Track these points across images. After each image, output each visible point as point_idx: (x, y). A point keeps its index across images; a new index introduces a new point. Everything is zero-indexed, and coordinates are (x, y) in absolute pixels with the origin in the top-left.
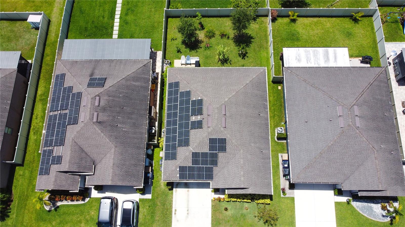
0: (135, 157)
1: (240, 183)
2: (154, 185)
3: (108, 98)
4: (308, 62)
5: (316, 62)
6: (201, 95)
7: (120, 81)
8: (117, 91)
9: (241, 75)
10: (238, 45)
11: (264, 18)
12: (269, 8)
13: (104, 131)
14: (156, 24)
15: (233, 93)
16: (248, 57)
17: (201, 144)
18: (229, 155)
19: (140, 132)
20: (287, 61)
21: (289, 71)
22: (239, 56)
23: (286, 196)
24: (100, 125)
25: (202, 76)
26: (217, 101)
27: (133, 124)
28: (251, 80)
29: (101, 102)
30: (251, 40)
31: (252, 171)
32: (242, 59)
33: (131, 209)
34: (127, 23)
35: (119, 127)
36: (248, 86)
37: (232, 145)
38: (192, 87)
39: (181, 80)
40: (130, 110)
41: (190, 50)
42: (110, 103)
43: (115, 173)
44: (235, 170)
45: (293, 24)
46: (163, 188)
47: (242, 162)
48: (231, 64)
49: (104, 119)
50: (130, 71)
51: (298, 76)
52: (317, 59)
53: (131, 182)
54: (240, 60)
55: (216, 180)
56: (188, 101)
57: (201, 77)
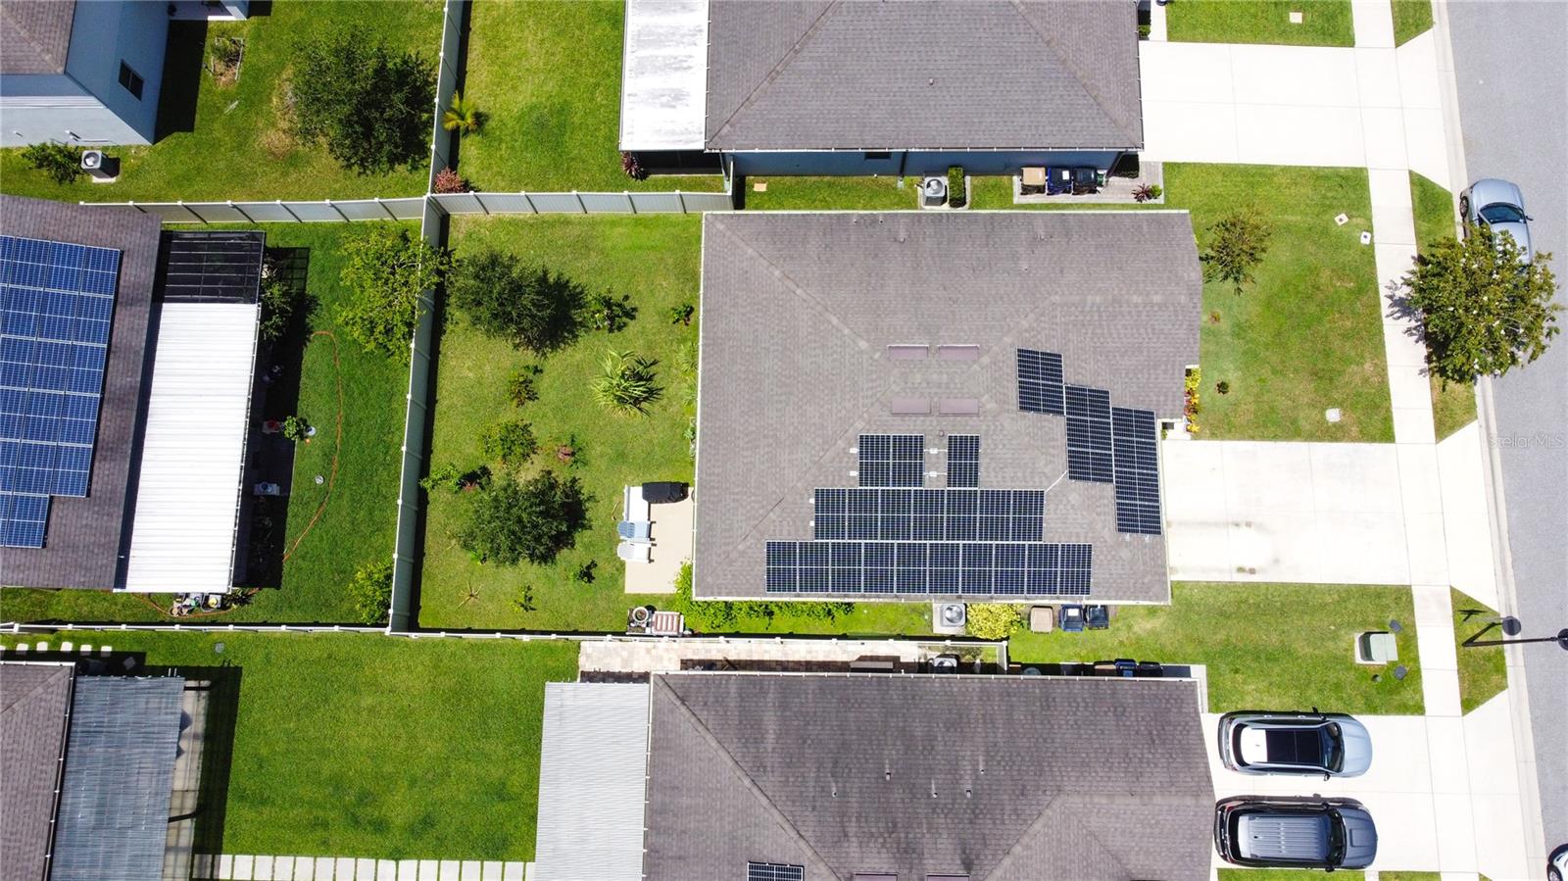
0: (1087, 714)
1: (1171, 308)
2: (1152, 658)
3: (854, 839)
4: (685, 65)
5: (685, 40)
6: (841, 443)
7: (770, 794)
8: (818, 804)
9: (740, 301)
10: (571, 332)
11: (451, 229)
12: (425, 198)
13: (1002, 842)
14: (447, 683)
15: (830, 322)
16: (626, 298)
17: (1039, 442)
18: (1071, 344)
19: (980, 700)
20: (677, 138)
21: (725, 131)
22: (620, 328)
23: (1161, 187)
24: (976, 862)
25: (743, 449)
26: (872, 381)
27: (952, 730)
28: (765, 263)
29: (877, 866)
30: (551, 280)
31: (1120, 268)
32: (633, 318)
33: (1269, 733)
34: (428, 822)
35: (974, 784)
36: (792, 272)
37: (1039, 333)
38: (799, 485)
39: (762, 535)
40: (894, 745)
41: (584, 527)
42: (873, 830)
43: (1166, 785)
44: (1125, 327)
45: (491, 124)
46: (1162, 620)
47: (1098, 299)
48: (654, 363)
49: (949, 847)
50: (710, 760)
51: (753, 98)
52: (673, 34)
53: (1187, 723)
54: (640, 329)
55: (1155, 398)
56: (860, 500)
57: (749, 453)
